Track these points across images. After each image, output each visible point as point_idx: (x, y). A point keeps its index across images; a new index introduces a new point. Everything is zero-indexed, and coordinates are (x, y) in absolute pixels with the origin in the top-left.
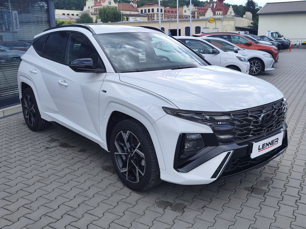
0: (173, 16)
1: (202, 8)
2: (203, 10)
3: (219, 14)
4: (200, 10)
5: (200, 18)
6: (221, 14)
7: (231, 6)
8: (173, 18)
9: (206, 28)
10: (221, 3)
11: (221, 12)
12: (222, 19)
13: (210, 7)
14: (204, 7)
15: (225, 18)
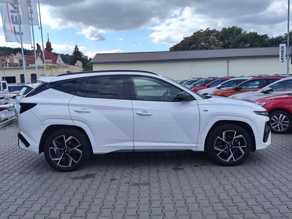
0: (4, 64)
1: (31, 56)
2: (32, 59)
3: (48, 62)
4: (29, 58)
5: (30, 65)
6: (50, 62)
7: (59, 55)
8: (5, 66)
9: (43, 75)
10: (49, 52)
11: (50, 61)
12: (57, 67)
13: (39, 56)
14: (32, 55)
15: (60, 66)
